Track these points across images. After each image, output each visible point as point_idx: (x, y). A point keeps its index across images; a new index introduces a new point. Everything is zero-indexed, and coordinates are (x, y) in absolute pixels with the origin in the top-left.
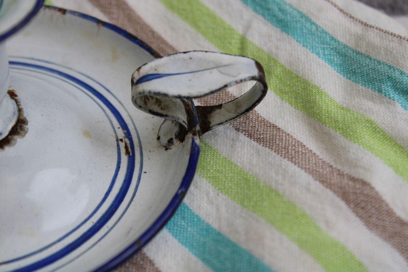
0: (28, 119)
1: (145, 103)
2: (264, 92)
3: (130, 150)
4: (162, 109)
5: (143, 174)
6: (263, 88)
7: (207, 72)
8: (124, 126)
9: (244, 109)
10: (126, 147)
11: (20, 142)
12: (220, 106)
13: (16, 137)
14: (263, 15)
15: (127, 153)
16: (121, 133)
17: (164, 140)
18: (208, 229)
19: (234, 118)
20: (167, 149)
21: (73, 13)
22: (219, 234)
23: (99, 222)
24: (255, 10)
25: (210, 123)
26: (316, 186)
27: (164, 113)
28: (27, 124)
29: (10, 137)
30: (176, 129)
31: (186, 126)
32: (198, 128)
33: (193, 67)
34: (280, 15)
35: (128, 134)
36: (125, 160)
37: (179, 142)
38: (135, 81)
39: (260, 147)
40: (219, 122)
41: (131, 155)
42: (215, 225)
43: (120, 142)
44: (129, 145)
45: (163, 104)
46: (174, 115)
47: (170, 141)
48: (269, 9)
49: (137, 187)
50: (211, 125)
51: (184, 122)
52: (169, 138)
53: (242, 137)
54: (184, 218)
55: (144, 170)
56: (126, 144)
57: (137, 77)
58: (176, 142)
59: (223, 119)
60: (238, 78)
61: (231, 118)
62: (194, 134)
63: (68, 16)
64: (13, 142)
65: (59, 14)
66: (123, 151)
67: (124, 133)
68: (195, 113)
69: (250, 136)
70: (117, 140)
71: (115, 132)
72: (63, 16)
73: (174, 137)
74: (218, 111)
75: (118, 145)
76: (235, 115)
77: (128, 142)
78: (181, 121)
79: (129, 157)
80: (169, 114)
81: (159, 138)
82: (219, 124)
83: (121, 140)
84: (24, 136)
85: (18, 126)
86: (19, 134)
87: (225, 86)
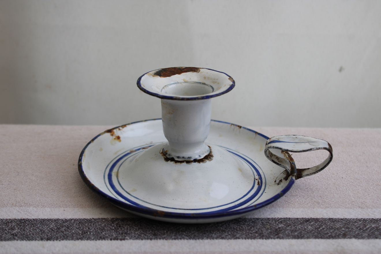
1: (271, 156)
2: (331, 159)
3: (260, 184)
4: (279, 161)
5: (264, 193)
6: (330, 156)
7: (303, 144)
8: (259, 175)
9: (320, 168)
10: (258, 183)
11: (208, 163)
16: (257, 177)
17: (278, 181)
19: (314, 173)
20: (278, 184)
21: (245, 128)
23: (238, 205)
25: (302, 174)
27: (280, 163)
28: (213, 157)
29: (204, 159)
30: (285, 176)
31: (289, 172)
32: (295, 174)
33: (297, 141)
35: (260, 178)
36: (256, 187)
37: (285, 181)
40: (307, 174)
41: (260, 185)
43: (256, 180)
44: (260, 182)
45: (279, 160)
46: (285, 165)
47: (281, 181)
49: (260, 197)
50: (302, 175)
51: (289, 169)
55: (265, 192)
56: (258, 181)
58: (284, 181)
59: (309, 173)
60: (318, 146)
61: (313, 172)
62: (293, 176)
63: (242, 129)
64: (205, 161)
65: (238, 128)
66: (256, 183)
67: (259, 178)
68: (295, 170)
70: (255, 179)
71: (254, 176)
72: (240, 129)
73: (283, 179)
74: (307, 170)
75: (255, 181)
77: (260, 181)
78: (287, 169)
80: (281, 164)
81: (275, 181)
82: (306, 175)
83: (257, 180)
84: (210, 161)
85: (209, 157)
86: (208, 159)
87: (311, 149)
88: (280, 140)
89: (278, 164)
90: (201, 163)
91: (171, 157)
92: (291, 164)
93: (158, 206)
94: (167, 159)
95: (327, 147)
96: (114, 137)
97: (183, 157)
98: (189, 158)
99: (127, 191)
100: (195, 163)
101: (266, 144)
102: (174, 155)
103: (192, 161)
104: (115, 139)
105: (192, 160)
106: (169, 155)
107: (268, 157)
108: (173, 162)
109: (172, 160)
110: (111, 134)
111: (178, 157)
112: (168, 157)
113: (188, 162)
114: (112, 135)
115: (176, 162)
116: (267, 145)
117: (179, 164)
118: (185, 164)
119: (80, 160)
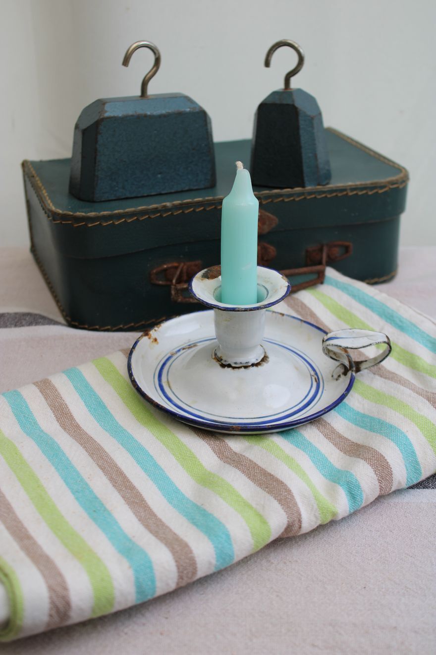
0: (269, 356)
1: (329, 353)
2: (390, 351)
3: (317, 380)
4: (336, 356)
5: (324, 391)
6: (389, 349)
7: (361, 339)
8: (314, 370)
9: (379, 361)
10: (315, 379)
11: (265, 366)
12: (366, 361)
13: (263, 363)
14: (391, 324)
15: (316, 381)
16: (313, 373)
17: (335, 376)
18: (358, 413)
20: (337, 380)
21: (288, 316)
22: (364, 414)
23: (302, 407)
24: (386, 321)
25: (360, 368)
26: (414, 395)
28: (269, 359)
29: (261, 362)
30: (343, 370)
31: (348, 367)
32: (354, 369)
33: (354, 335)
34: (400, 324)
35: (316, 374)
36: (315, 384)
37: (344, 376)
38: (325, 340)
39: (386, 381)
40: (365, 367)
42: (362, 412)
43: (313, 377)
44: (317, 378)
46: (342, 360)
47: (339, 376)
48: (394, 321)
49: (321, 396)
52: (338, 375)
53: (377, 377)
54: (346, 409)
55: (325, 389)
56: (315, 377)
57: (326, 338)
58: (342, 376)
59: (367, 366)
60: (377, 341)
61: (372, 366)
62: (352, 371)
63: (285, 317)
65: (280, 316)
66: (314, 380)
68: (353, 363)
69: (381, 376)
70: (311, 375)
71: (310, 372)
72: (282, 317)
73: (341, 374)
74: (365, 363)
75: (311, 378)
76: (373, 364)
78: (346, 364)
79: (317, 383)
81: (332, 376)
82: (365, 369)
84: (267, 363)
85: (265, 359)
86: (265, 362)
87: (371, 344)
88: (338, 336)
89: (336, 360)
90: (259, 367)
91: (227, 363)
92: (349, 359)
93: (224, 417)
94: (223, 366)
95: (386, 340)
96: (152, 340)
97: (241, 363)
98: (247, 363)
99: (188, 404)
100: (253, 368)
101: (323, 341)
102: (231, 361)
103: (250, 366)
104: (152, 342)
105: (250, 364)
106: (225, 361)
107: (326, 354)
108: (230, 368)
109: (229, 366)
110: (149, 336)
111: (236, 363)
112: (224, 363)
113: (246, 367)
114: (150, 338)
115: (234, 368)
116: (324, 343)
117: (236, 370)
118: (243, 369)
119: (131, 375)
